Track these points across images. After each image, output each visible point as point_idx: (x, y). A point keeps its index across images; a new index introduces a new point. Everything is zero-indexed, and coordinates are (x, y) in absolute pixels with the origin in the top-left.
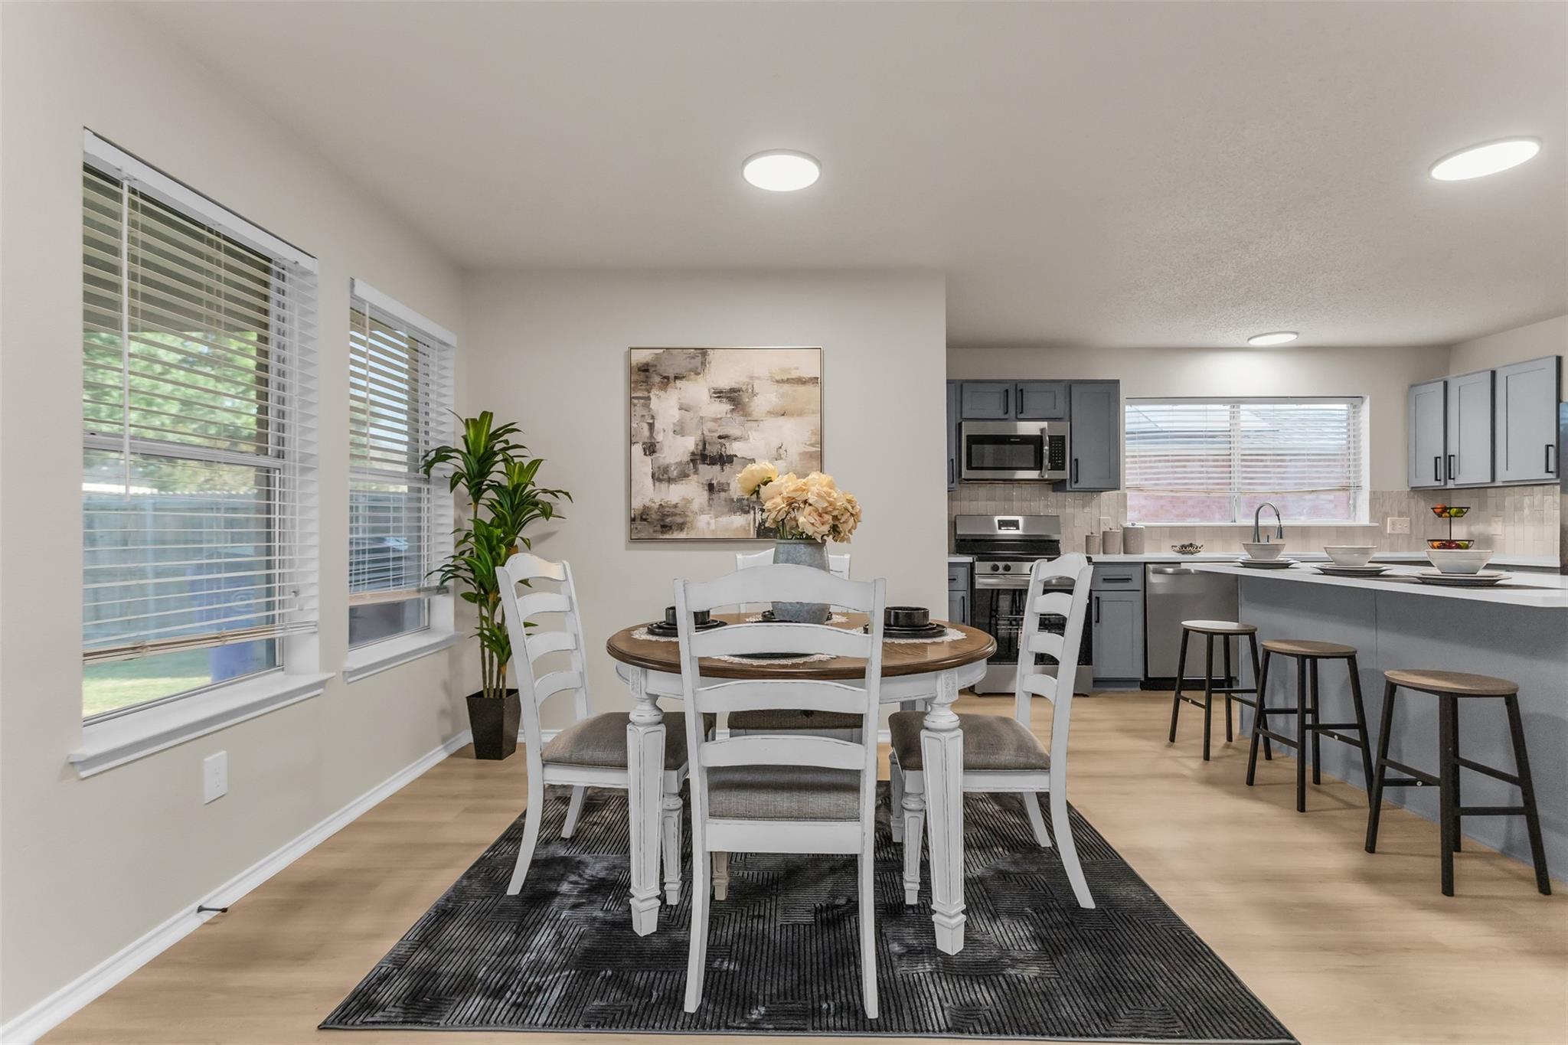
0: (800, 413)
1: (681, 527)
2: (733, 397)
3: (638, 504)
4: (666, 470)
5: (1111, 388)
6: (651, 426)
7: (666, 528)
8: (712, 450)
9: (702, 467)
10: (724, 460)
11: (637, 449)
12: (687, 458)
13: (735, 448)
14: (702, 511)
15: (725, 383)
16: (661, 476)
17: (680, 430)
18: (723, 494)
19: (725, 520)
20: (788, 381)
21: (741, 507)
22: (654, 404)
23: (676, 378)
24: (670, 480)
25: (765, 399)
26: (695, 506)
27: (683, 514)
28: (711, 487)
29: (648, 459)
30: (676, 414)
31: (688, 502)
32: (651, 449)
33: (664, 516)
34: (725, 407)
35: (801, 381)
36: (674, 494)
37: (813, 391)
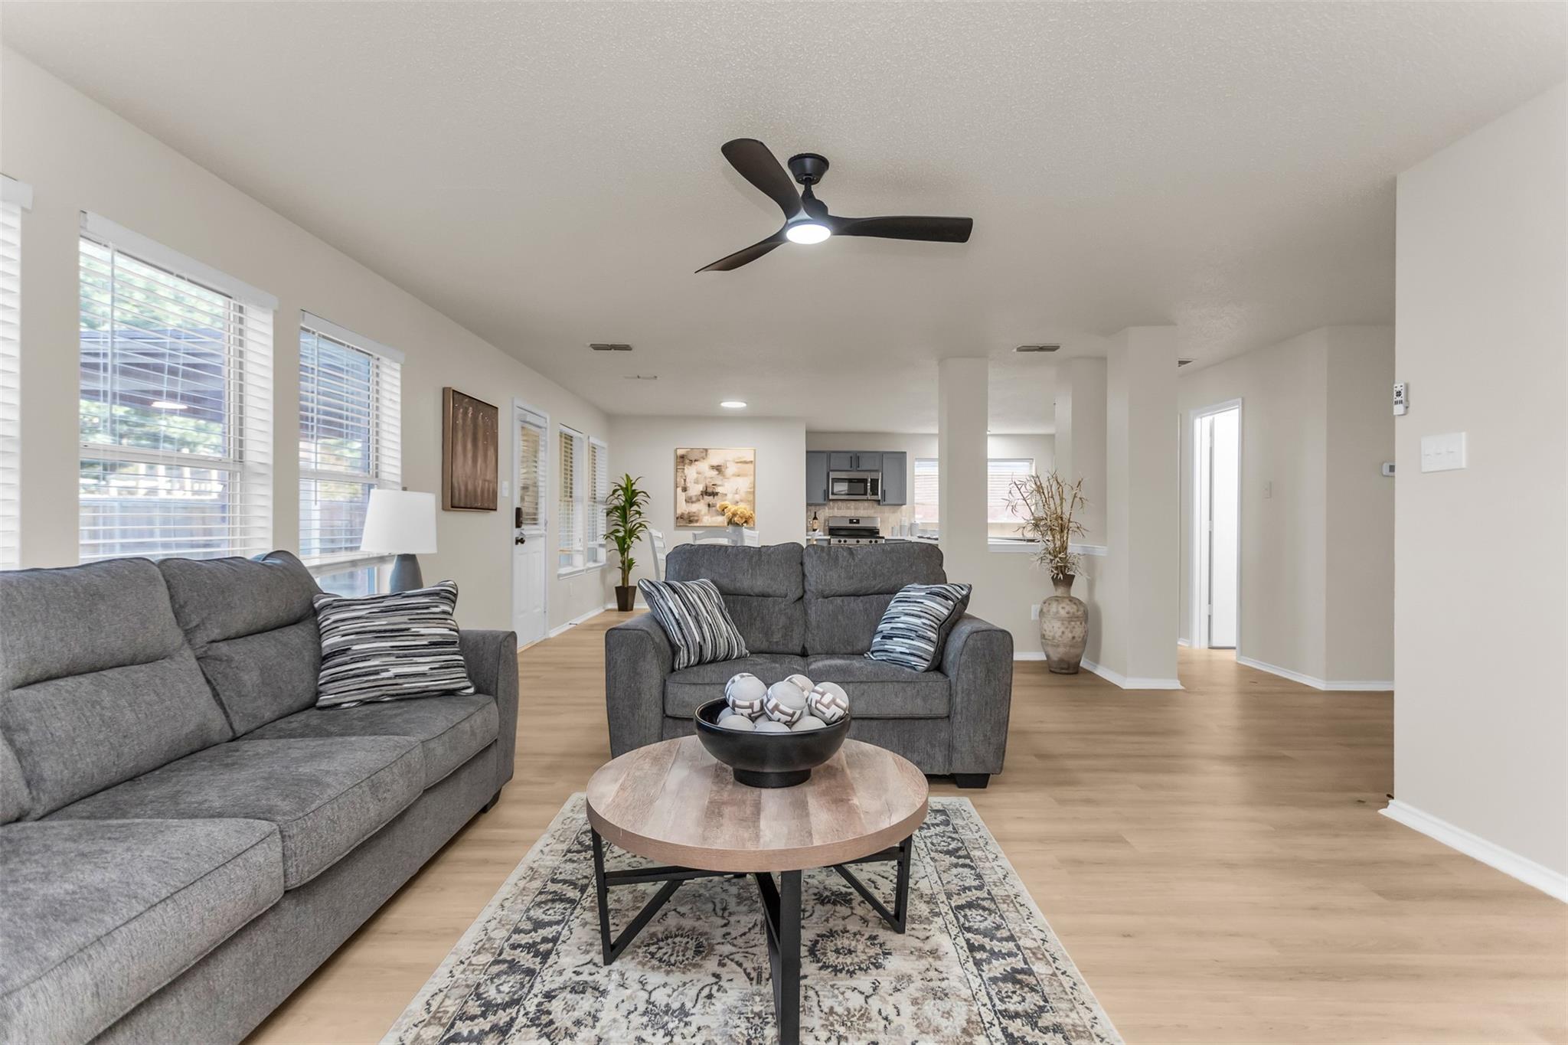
0: (745, 475)
1: (697, 521)
2: (718, 469)
3: (679, 512)
4: (691, 498)
5: (902, 456)
6: (685, 480)
7: (691, 521)
8: (709, 490)
9: (706, 497)
10: (714, 494)
11: (679, 490)
12: (699, 493)
13: (718, 489)
14: (705, 515)
15: (715, 463)
16: (689, 500)
17: (697, 482)
18: (714, 508)
19: (714, 518)
20: (741, 462)
21: (723, 511)
22: (686, 471)
23: (696, 461)
24: (692, 502)
25: (731, 469)
26: (703, 513)
27: (697, 516)
28: (709, 505)
29: (684, 494)
30: (695, 475)
31: (700, 511)
32: (685, 489)
33: (690, 517)
34: (715, 473)
35: (745, 462)
36: (694, 508)
37: (751, 466)
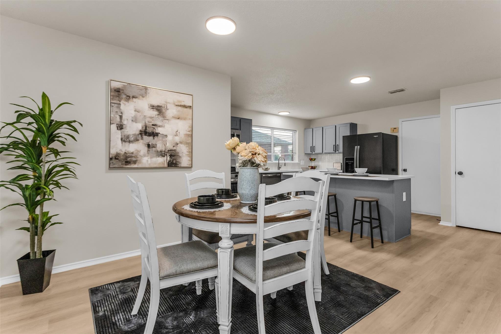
0: (185, 119)
1: (135, 162)
2: (159, 109)
3: (113, 152)
4: (128, 137)
6: (121, 117)
7: (127, 163)
8: (149, 130)
9: (145, 137)
10: (154, 135)
11: (114, 127)
12: (138, 132)
13: (159, 130)
14: (145, 156)
15: (156, 103)
16: (125, 140)
17: (135, 120)
18: (154, 149)
19: (154, 159)
20: (180, 106)
21: (162, 154)
22: (122, 107)
23: (133, 97)
24: (130, 142)
25: (172, 111)
26: (142, 153)
27: (136, 157)
28: (148, 146)
29: (119, 132)
30: (133, 113)
31: (138, 151)
32: (120, 127)
33: (127, 157)
34: (155, 113)
35: (185, 106)
36: (132, 148)
37: (189, 111)
